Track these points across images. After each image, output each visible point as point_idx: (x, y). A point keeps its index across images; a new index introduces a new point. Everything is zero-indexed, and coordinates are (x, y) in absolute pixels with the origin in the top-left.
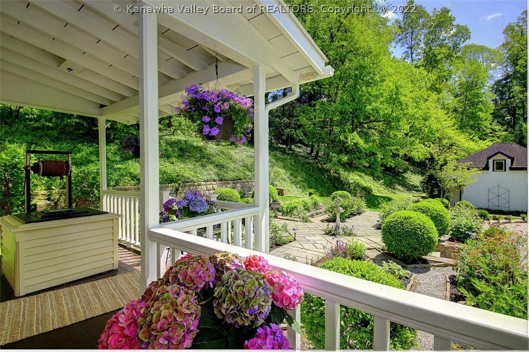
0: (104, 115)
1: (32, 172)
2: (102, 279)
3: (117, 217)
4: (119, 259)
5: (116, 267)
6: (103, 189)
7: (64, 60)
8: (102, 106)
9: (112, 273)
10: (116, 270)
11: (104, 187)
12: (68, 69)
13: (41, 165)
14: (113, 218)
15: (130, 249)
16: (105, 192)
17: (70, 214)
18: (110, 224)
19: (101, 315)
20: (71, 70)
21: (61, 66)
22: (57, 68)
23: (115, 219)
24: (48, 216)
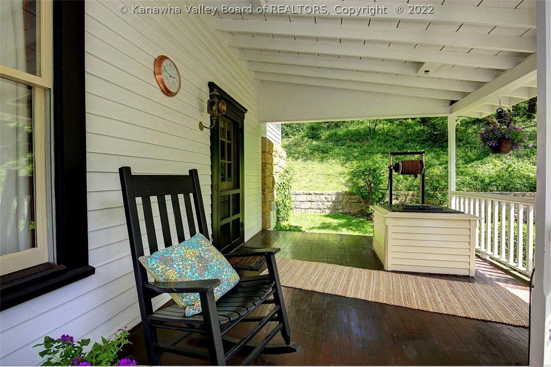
0: (455, 111)
1: (393, 170)
2: (458, 281)
3: (475, 219)
4: (476, 268)
5: (472, 274)
6: (452, 190)
7: (422, 63)
8: (453, 102)
9: (467, 278)
10: (472, 277)
11: (453, 187)
12: (426, 71)
13: (401, 164)
14: (471, 219)
15: (485, 260)
16: (453, 193)
17: (425, 209)
18: (467, 225)
19: (463, 317)
20: (428, 71)
21: (419, 71)
22: (415, 74)
23: (473, 220)
24: (407, 209)
